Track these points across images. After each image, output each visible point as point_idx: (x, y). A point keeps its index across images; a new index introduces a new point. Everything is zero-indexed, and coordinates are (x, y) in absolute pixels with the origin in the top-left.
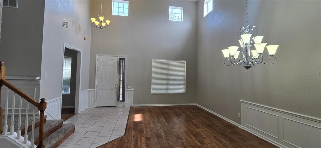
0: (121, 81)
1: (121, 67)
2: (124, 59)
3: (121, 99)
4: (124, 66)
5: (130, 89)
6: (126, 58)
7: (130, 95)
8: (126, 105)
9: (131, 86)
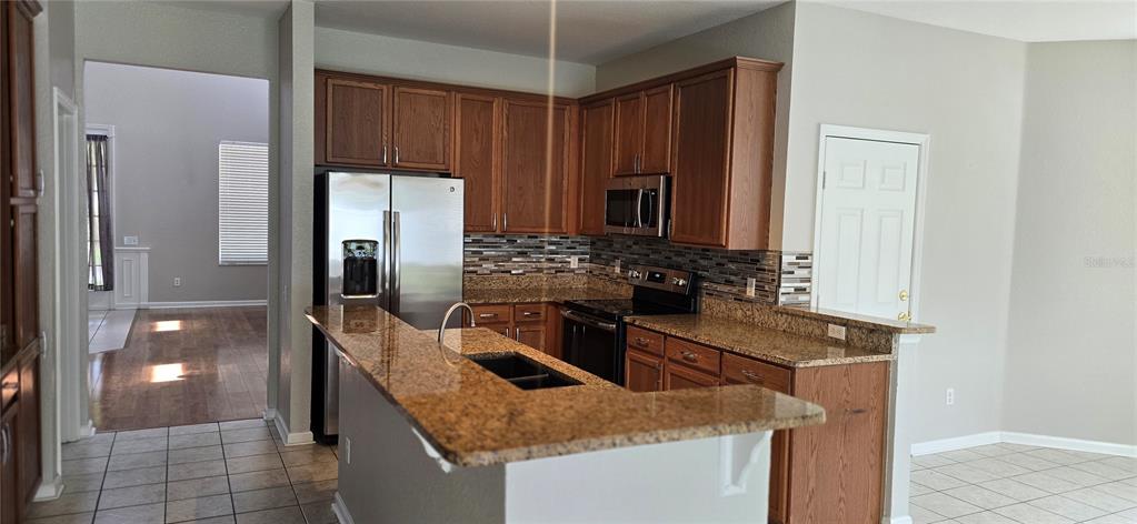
0: (96, 220)
1: (94, 169)
2: (104, 138)
3: (100, 281)
4: (106, 161)
5: (135, 246)
6: (112, 134)
7: (134, 266)
8: (117, 303)
9: (136, 238)
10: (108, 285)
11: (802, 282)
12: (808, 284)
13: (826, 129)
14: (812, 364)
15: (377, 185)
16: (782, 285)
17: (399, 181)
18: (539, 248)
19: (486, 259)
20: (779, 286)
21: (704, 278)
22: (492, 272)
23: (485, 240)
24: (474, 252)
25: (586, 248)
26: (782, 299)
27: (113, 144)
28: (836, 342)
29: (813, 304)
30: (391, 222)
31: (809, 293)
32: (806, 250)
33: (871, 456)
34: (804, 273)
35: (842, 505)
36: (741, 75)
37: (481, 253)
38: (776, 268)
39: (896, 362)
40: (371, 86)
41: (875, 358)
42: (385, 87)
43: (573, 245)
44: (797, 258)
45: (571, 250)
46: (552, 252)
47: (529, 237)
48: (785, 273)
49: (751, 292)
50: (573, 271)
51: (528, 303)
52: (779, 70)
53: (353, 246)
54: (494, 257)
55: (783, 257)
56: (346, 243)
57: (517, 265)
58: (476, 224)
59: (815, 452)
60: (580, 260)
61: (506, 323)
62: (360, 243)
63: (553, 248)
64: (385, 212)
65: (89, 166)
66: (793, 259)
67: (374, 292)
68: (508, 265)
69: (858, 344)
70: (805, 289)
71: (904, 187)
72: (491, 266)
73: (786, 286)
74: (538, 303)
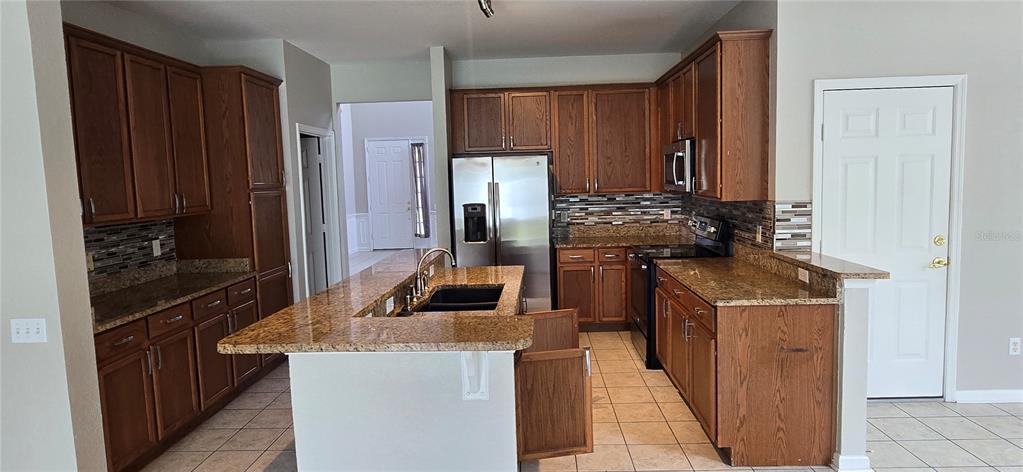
0: (420, 195)
2: (421, 145)
3: (423, 232)
6: (426, 142)
8: (432, 245)
10: (427, 235)
11: (799, 228)
12: (809, 231)
13: (819, 85)
14: (733, 303)
15: (483, 165)
16: (777, 231)
17: (498, 161)
18: (636, 204)
19: (591, 214)
20: (774, 233)
21: (735, 226)
22: (596, 223)
23: (590, 199)
24: (581, 209)
25: (676, 203)
26: (777, 244)
27: (427, 147)
28: (803, 285)
29: (815, 249)
30: (493, 189)
31: (810, 239)
32: (804, 199)
33: (817, 393)
34: (803, 220)
35: (781, 434)
36: (728, 48)
37: (587, 209)
38: (772, 216)
39: (843, 305)
40: (493, 95)
41: (822, 301)
42: (502, 95)
43: (666, 200)
44: (793, 207)
45: (664, 204)
46: (646, 207)
47: (626, 195)
48: (778, 220)
49: (759, 238)
50: (667, 221)
51: (609, 248)
52: (770, 36)
53: (470, 208)
54: (597, 212)
55: (777, 206)
56: (466, 206)
57: (617, 219)
59: (745, 384)
60: (672, 212)
61: (591, 262)
62: (474, 206)
63: (648, 203)
64: (489, 184)
65: (414, 162)
66: (789, 208)
67: (485, 240)
68: (608, 218)
69: (817, 288)
70: (805, 235)
71: (934, 131)
72: (596, 219)
73: (781, 232)
74: (618, 247)
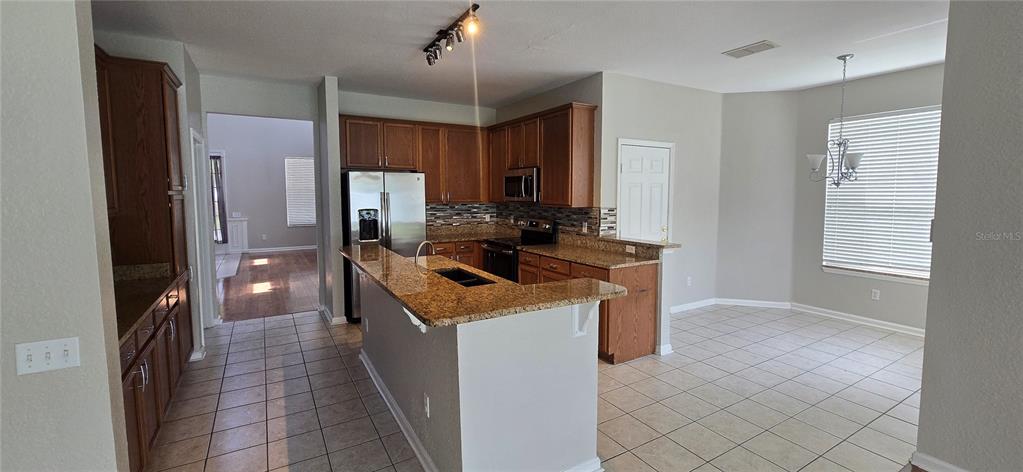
0: (217, 204)
1: (215, 175)
2: (219, 157)
3: (220, 238)
4: (221, 170)
5: (239, 218)
6: (223, 155)
7: (239, 229)
8: (231, 250)
9: (240, 213)
10: (225, 240)
11: (611, 223)
12: (615, 224)
13: (621, 140)
14: (618, 266)
17: (388, 175)
18: (468, 211)
19: (438, 218)
20: (600, 226)
21: (560, 224)
22: (442, 225)
23: (438, 207)
24: (431, 214)
25: (495, 210)
26: (601, 233)
27: (224, 161)
28: (630, 255)
29: (618, 235)
30: (385, 199)
31: (615, 229)
32: (613, 206)
33: (650, 314)
34: (612, 219)
35: (636, 341)
36: (575, 112)
37: (435, 214)
38: (598, 216)
39: (661, 264)
40: (371, 123)
41: (651, 262)
42: (379, 124)
43: (487, 209)
44: (609, 211)
45: (486, 211)
46: (475, 213)
47: (462, 205)
48: (602, 219)
49: (585, 230)
50: (487, 223)
51: (463, 241)
52: (596, 108)
53: (364, 213)
54: (443, 216)
55: (601, 210)
56: (360, 211)
57: (456, 221)
58: (431, 198)
59: (621, 313)
60: (491, 216)
61: (451, 252)
62: (368, 211)
63: (476, 210)
64: (381, 193)
65: (212, 173)
66: (607, 211)
67: (377, 238)
68: (451, 221)
69: (642, 255)
70: (613, 227)
71: (662, 171)
72: (442, 222)
73: (603, 226)
74: (468, 241)
